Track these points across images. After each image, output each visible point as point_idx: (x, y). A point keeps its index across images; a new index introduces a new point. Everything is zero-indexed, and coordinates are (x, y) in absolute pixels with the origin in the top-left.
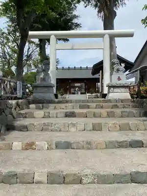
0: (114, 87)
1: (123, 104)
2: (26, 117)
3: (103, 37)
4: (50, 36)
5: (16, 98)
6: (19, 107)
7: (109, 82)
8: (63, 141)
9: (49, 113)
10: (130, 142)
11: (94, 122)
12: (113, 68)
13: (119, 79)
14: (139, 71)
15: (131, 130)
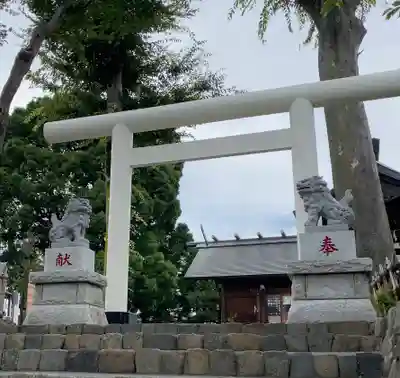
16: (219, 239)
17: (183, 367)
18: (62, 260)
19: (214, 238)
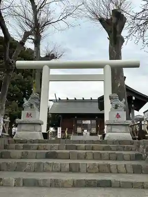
13: (118, 116)
15: (111, 172)
16: (61, 99)
17: (85, 157)
18: (28, 115)
19: (59, 99)
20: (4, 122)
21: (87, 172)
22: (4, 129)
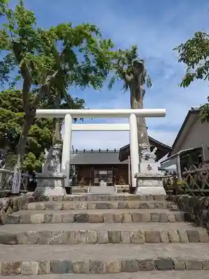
0: (143, 178)
1: (155, 201)
2: (19, 222)
3: (129, 117)
4: (65, 115)
5: (9, 195)
6: (12, 207)
7: (137, 172)
8: (61, 260)
9: (51, 216)
10: (156, 261)
11: (110, 230)
12: (141, 154)
13: (150, 168)
14: (179, 157)
15: (161, 241)
20: (22, 176)
21: (131, 242)
22: (22, 185)
